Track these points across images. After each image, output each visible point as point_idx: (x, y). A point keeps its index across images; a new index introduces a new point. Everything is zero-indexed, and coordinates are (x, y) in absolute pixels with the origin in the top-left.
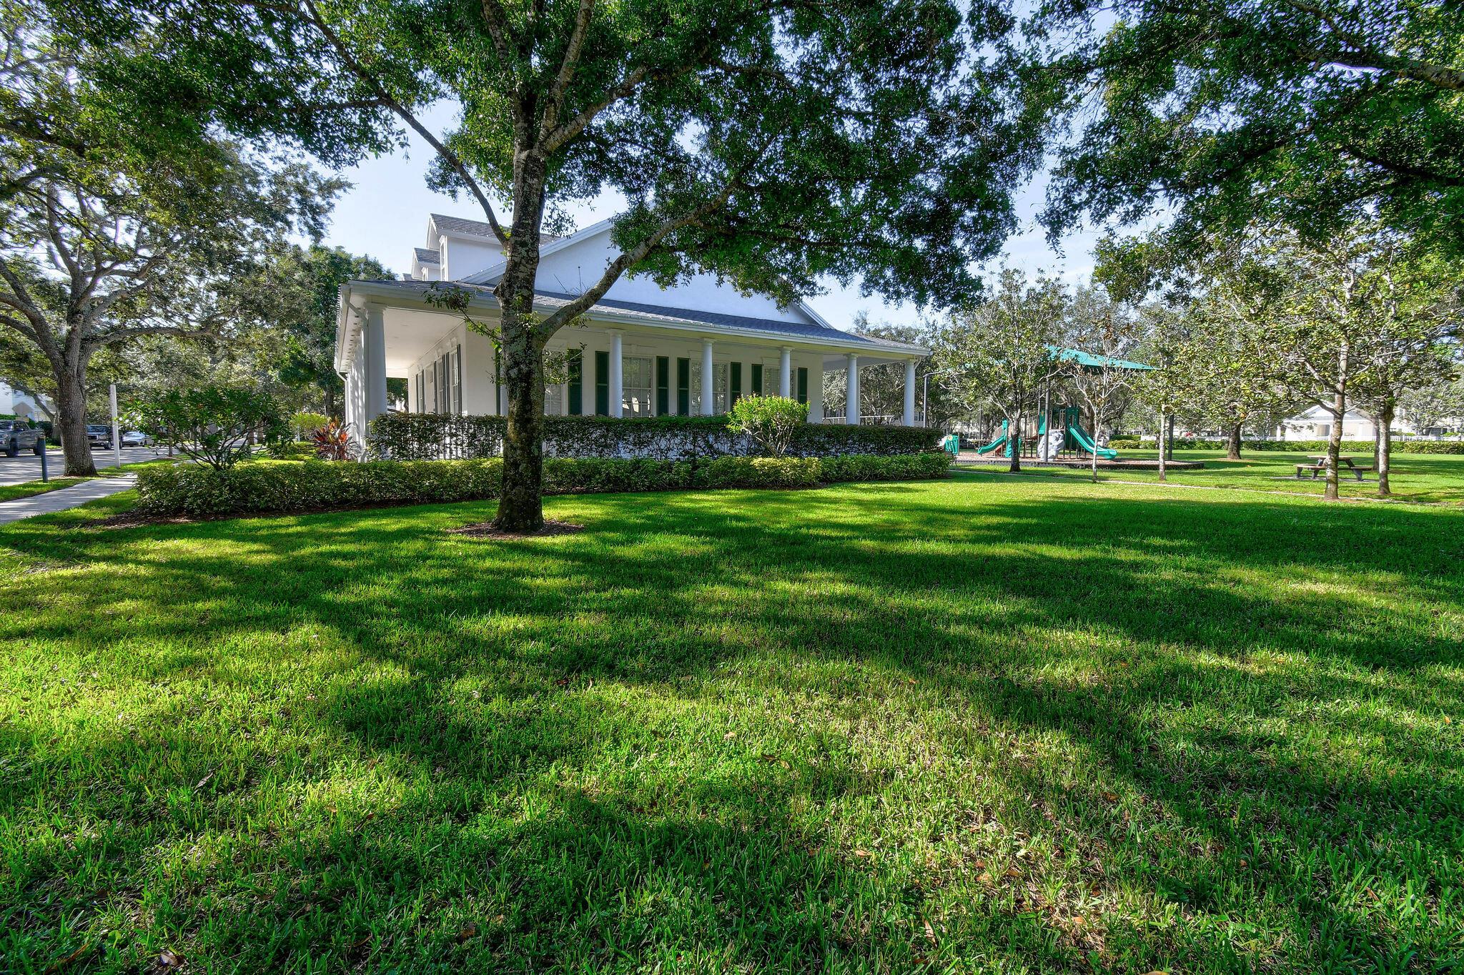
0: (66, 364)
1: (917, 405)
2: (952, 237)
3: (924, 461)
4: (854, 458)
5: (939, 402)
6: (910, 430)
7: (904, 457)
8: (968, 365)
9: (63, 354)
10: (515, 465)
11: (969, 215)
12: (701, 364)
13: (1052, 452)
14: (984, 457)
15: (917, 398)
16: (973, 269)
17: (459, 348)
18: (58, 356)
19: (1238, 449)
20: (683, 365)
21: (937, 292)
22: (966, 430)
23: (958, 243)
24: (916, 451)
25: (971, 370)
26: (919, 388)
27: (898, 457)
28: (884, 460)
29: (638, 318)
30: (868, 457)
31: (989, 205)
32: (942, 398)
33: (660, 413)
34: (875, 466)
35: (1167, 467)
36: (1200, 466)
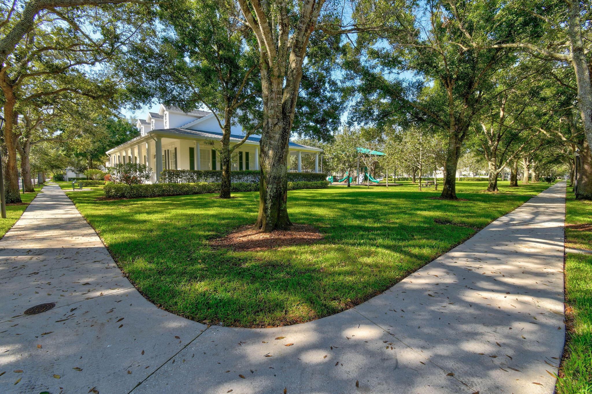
0: (25, 152)
1: (319, 166)
2: (326, 125)
3: (322, 183)
4: (301, 183)
5: (326, 165)
6: (317, 174)
7: (316, 182)
8: (334, 154)
9: (23, 149)
10: (225, 182)
11: (330, 120)
12: (254, 154)
13: (360, 181)
14: (341, 183)
15: (319, 163)
16: (332, 133)
17: (176, 149)
18: (22, 150)
19: (415, 180)
20: (247, 154)
21: (323, 138)
22: (337, 175)
23: (328, 127)
24: (319, 180)
25: (335, 156)
26: (320, 160)
27: (314, 182)
28: (310, 183)
29: (236, 140)
30: (306, 182)
31: (335, 118)
32: (328, 164)
33: (240, 170)
34: (307, 185)
35: (389, 185)
36: (402, 185)
